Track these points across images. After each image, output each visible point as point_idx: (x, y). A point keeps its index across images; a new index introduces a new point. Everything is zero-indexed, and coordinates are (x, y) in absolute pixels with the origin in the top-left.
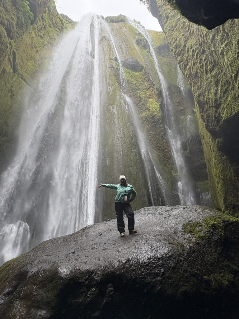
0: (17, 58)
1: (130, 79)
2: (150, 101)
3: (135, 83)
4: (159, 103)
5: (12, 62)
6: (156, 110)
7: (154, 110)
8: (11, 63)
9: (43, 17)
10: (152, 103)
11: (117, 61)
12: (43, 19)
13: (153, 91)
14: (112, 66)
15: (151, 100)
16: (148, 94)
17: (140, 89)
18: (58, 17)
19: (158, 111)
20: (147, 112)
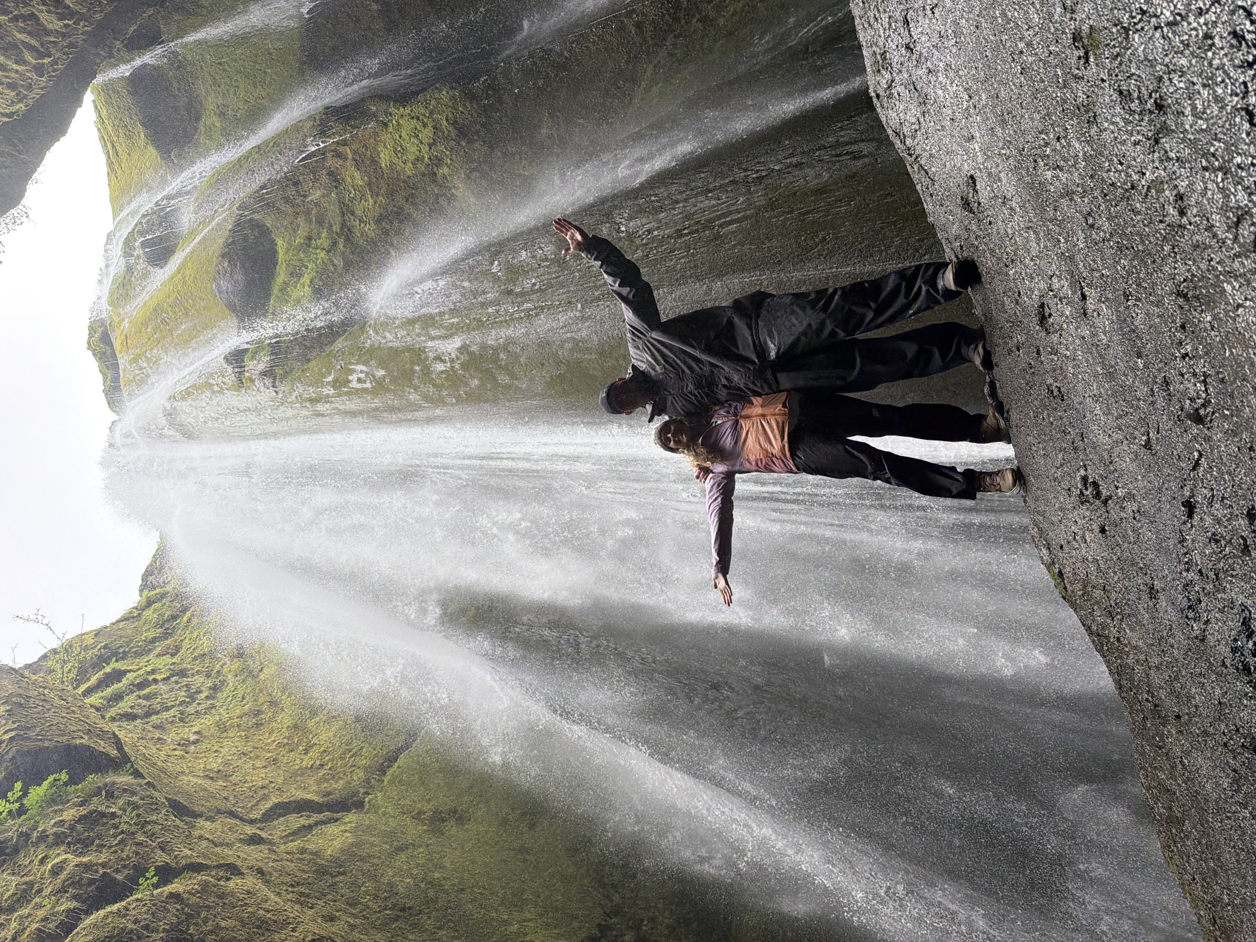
0: (301, 795)
1: (306, 279)
2: (391, 161)
3: (322, 254)
4: (392, 110)
5: (311, 821)
6: (425, 125)
7: (427, 134)
8: (317, 824)
9: (137, 681)
10: (399, 151)
11: (246, 351)
12: (146, 680)
13: (338, 155)
14: (264, 374)
15: (385, 157)
16: (357, 175)
17: (343, 225)
18: (139, 615)
19: (431, 113)
20: (445, 170)
